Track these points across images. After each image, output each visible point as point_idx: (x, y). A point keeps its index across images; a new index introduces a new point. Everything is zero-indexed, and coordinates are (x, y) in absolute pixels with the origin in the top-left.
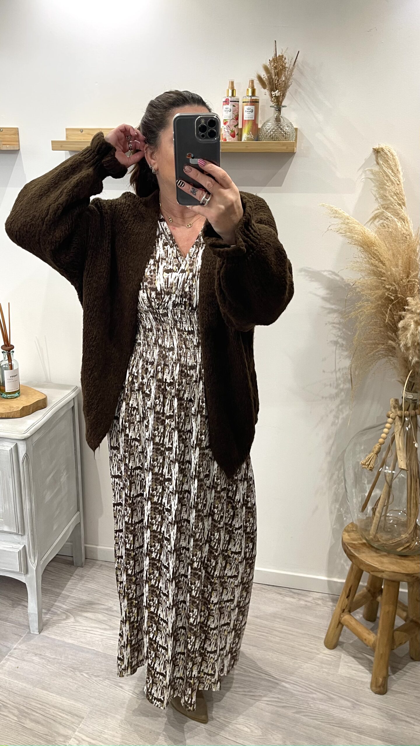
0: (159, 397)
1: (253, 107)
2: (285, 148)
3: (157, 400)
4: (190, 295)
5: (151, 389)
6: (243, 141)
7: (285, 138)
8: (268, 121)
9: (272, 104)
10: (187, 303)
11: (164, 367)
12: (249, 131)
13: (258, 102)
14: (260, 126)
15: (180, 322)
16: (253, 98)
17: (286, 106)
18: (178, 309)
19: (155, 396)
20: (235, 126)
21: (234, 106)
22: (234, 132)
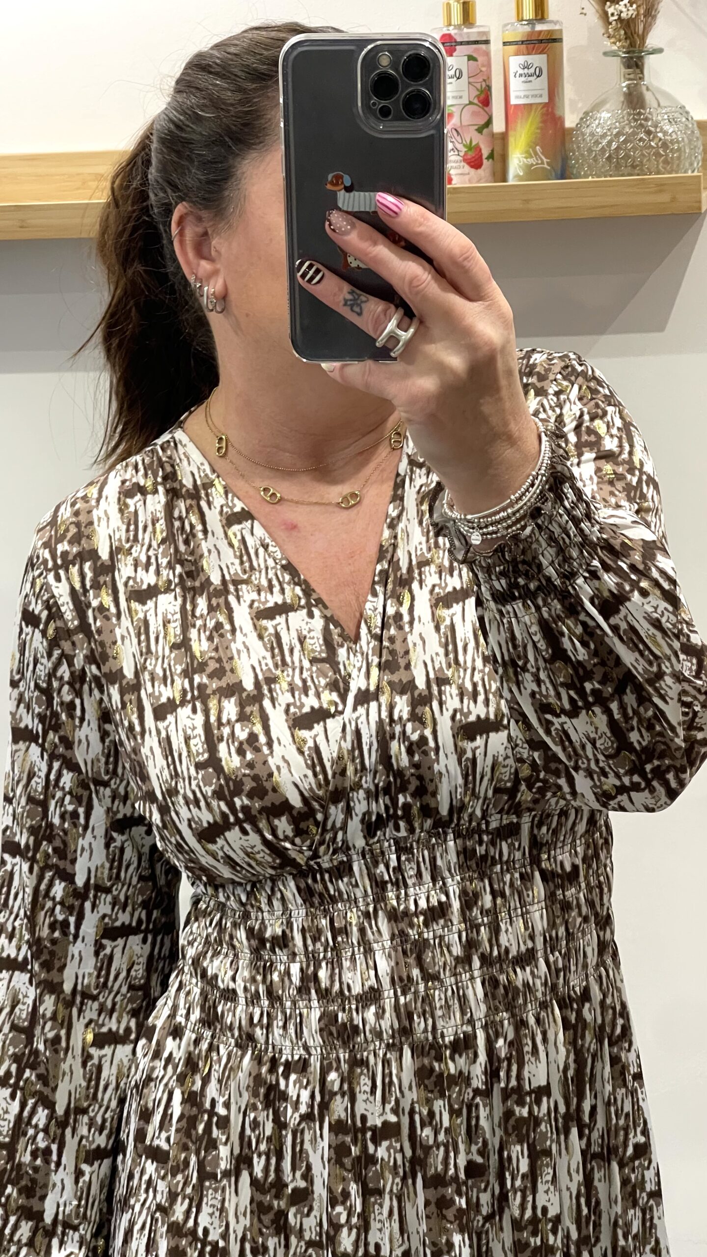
0: (346, 1195)
1: (539, 60)
2: (665, 198)
3: (339, 1209)
4: (420, 778)
5: (309, 1168)
6: (511, 181)
7: (666, 162)
8: (597, 107)
9: (608, 45)
10: (415, 810)
11: (351, 1071)
12: (532, 145)
13: (560, 40)
14: (570, 121)
15: (396, 884)
16: (539, 27)
17: (660, 51)
18: (386, 837)
19: (330, 1191)
20: (480, 130)
21: (471, 58)
22: (478, 149)
